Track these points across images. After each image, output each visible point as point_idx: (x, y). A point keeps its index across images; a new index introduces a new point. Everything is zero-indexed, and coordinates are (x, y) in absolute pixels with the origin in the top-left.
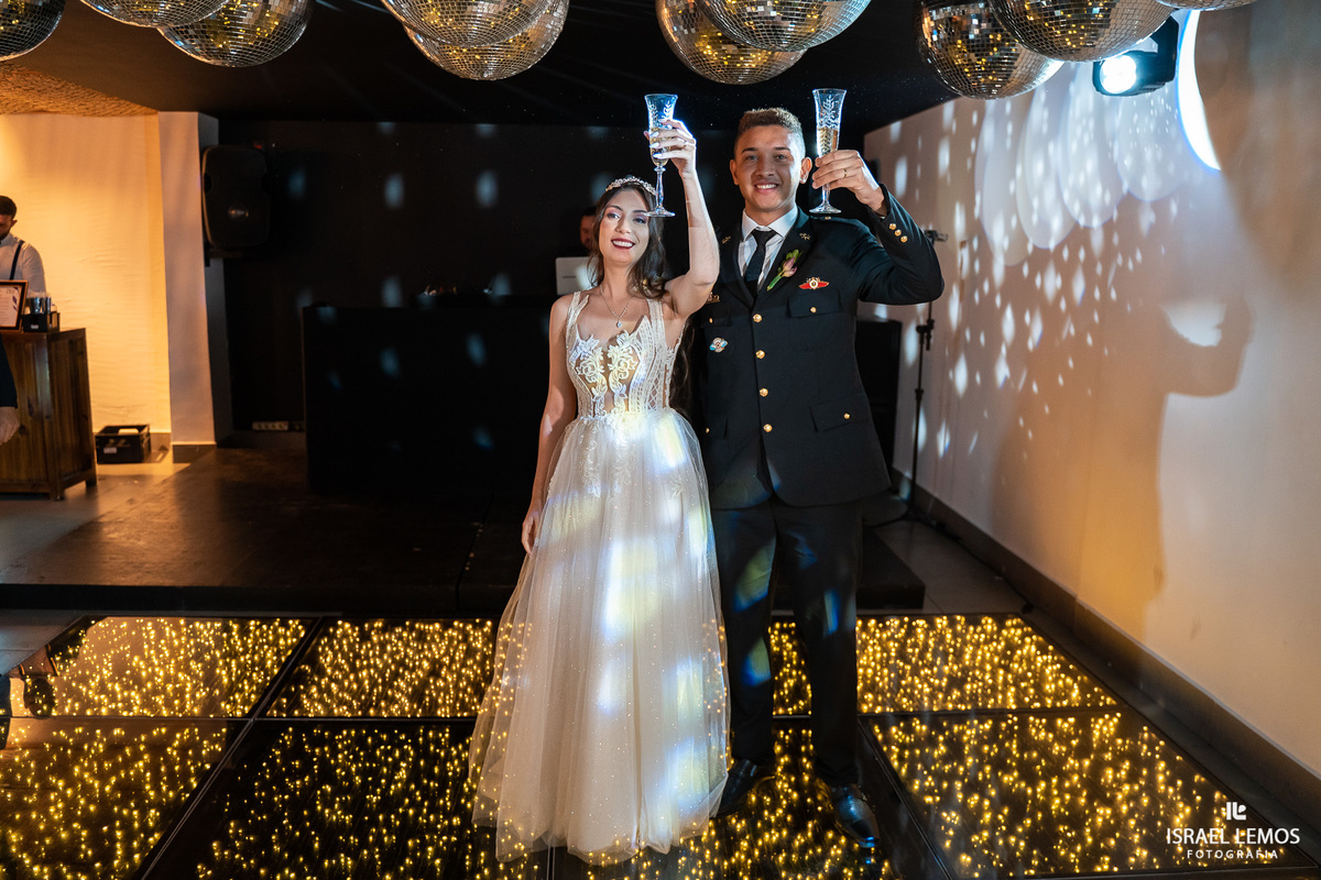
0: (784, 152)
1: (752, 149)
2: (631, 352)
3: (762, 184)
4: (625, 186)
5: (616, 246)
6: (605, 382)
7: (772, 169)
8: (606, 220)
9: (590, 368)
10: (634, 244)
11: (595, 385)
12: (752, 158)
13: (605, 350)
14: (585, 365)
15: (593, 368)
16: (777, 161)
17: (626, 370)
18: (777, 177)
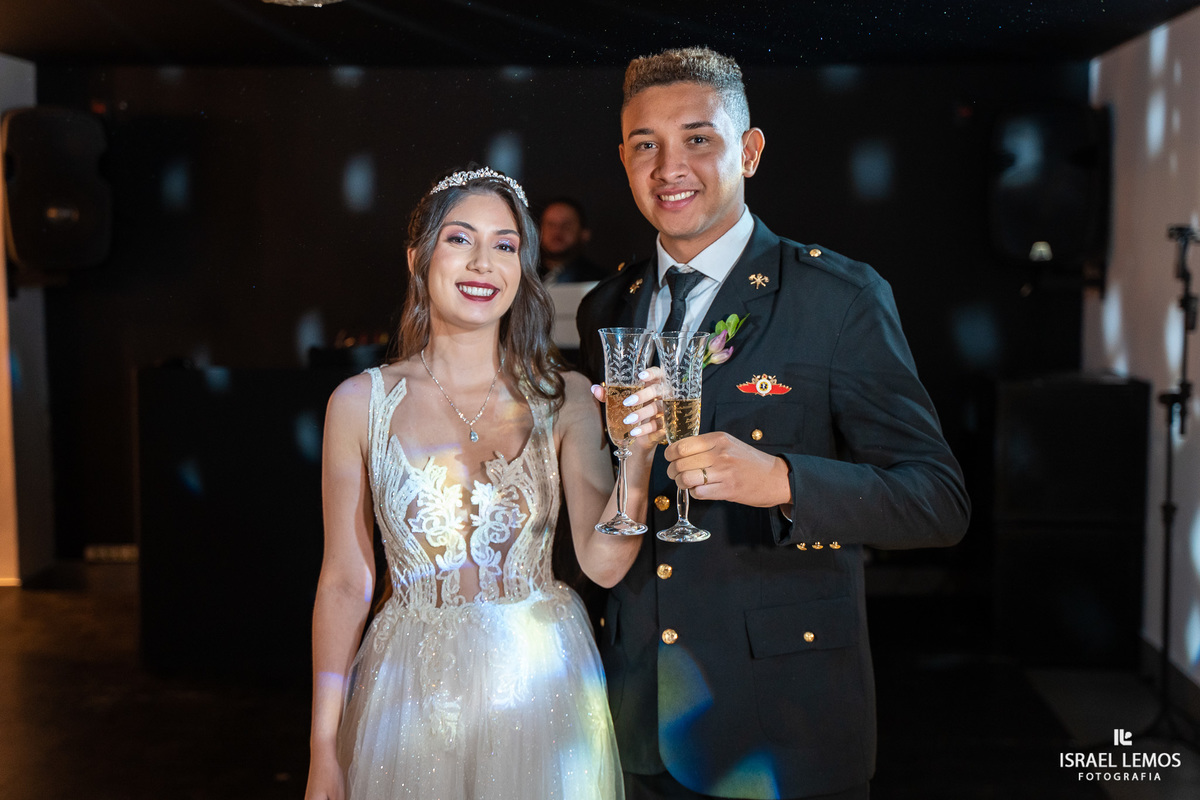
0: (702, 131)
1: (642, 132)
2: (516, 496)
3: (669, 193)
4: (476, 184)
5: (467, 296)
6: (463, 546)
7: (681, 166)
8: (445, 246)
9: (437, 522)
10: (496, 290)
11: (442, 550)
12: (648, 146)
13: (468, 488)
14: (426, 515)
15: (443, 521)
16: (690, 147)
17: (505, 528)
18: (692, 177)
